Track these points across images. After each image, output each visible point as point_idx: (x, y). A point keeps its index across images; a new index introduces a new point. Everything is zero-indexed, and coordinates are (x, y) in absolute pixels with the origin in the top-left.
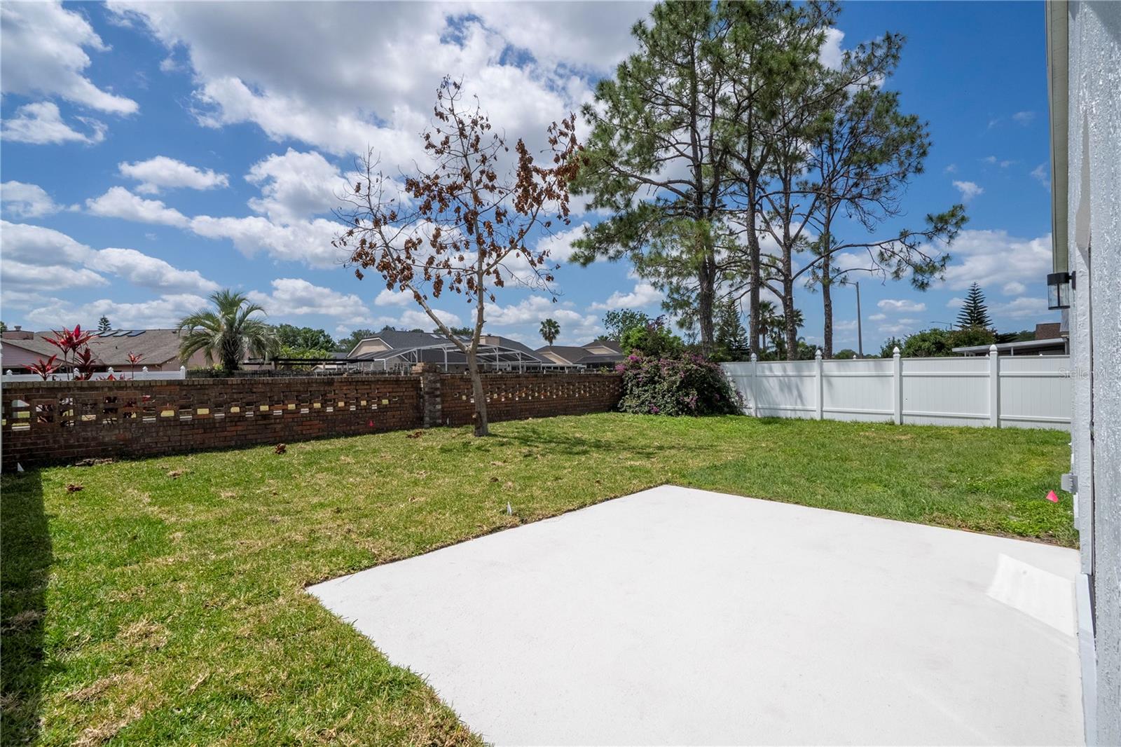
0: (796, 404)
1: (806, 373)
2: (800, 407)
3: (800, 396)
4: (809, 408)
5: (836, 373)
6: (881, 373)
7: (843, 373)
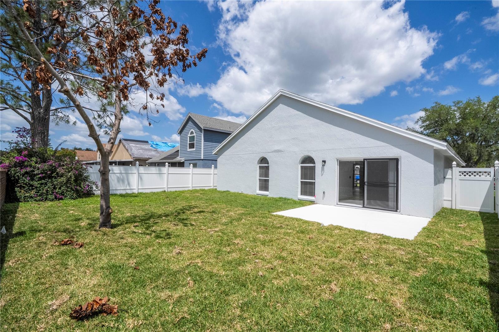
0: (126, 187)
1: (130, 172)
2: (128, 188)
3: (129, 184)
4: (132, 188)
5: (143, 172)
6: (160, 172)
7: (146, 172)
